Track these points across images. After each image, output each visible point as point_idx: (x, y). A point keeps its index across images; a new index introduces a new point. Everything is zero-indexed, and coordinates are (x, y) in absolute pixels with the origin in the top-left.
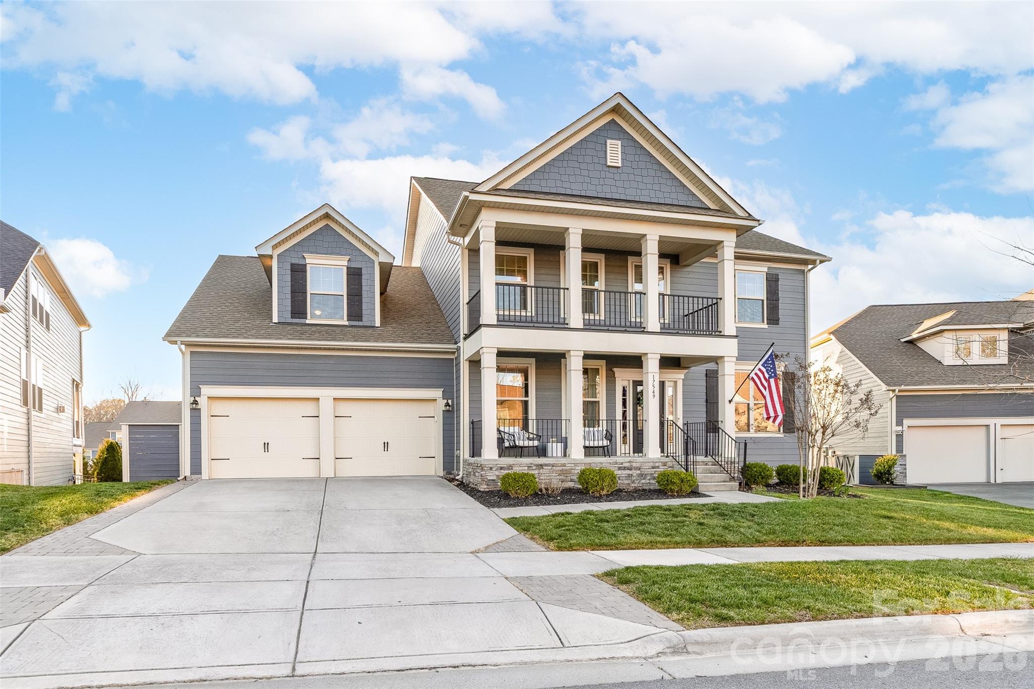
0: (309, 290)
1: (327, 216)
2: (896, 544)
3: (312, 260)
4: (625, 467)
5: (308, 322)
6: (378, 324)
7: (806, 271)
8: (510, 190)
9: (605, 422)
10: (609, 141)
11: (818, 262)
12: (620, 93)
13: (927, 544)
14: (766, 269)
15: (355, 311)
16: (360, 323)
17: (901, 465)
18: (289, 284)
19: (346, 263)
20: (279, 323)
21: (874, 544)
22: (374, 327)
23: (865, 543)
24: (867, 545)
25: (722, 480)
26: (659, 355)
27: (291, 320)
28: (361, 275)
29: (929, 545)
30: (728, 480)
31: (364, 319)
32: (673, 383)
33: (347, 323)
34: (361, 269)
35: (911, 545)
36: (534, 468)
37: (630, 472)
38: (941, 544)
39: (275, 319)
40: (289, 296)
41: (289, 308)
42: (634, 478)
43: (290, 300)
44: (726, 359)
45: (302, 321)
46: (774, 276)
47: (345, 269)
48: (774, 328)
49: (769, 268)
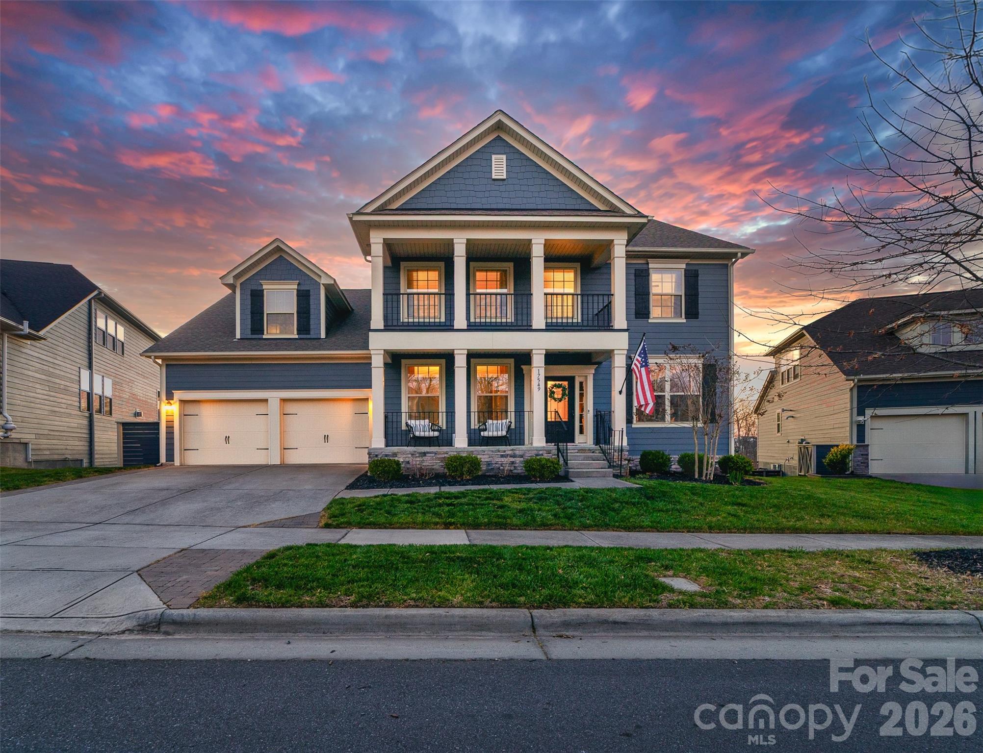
0: (266, 311)
1: (278, 249)
2: (712, 531)
3: (267, 287)
4: (508, 455)
5: (264, 337)
6: (323, 336)
7: (729, 265)
8: (396, 209)
9: (513, 414)
10: (494, 157)
11: (739, 255)
12: (500, 110)
13: (752, 533)
14: (684, 266)
15: (304, 325)
16: (308, 336)
17: (862, 455)
18: (249, 307)
19: (296, 287)
20: (241, 339)
21: (683, 530)
22: (320, 339)
23: (672, 529)
24: (675, 532)
25: (600, 467)
26: (544, 351)
27: (250, 336)
28: (310, 296)
29: (755, 533)
30: (607, 467)
31: (311, 333)
32: (584, 377)
33: (297, 337)
34: (309, 291)
35: (731, 533)
36: (417, 455)
37: (512, 459)
38: (772, 533)
39: (238, 336)
40: (249, 317)
41: (249, 327)
42: (517, 465)
43: (250, 320)
44: (616, 352)
45: (260, 336)
46: (694, 272)
47: (295, 291)
48: (694, 322)
49: (687, 264)
